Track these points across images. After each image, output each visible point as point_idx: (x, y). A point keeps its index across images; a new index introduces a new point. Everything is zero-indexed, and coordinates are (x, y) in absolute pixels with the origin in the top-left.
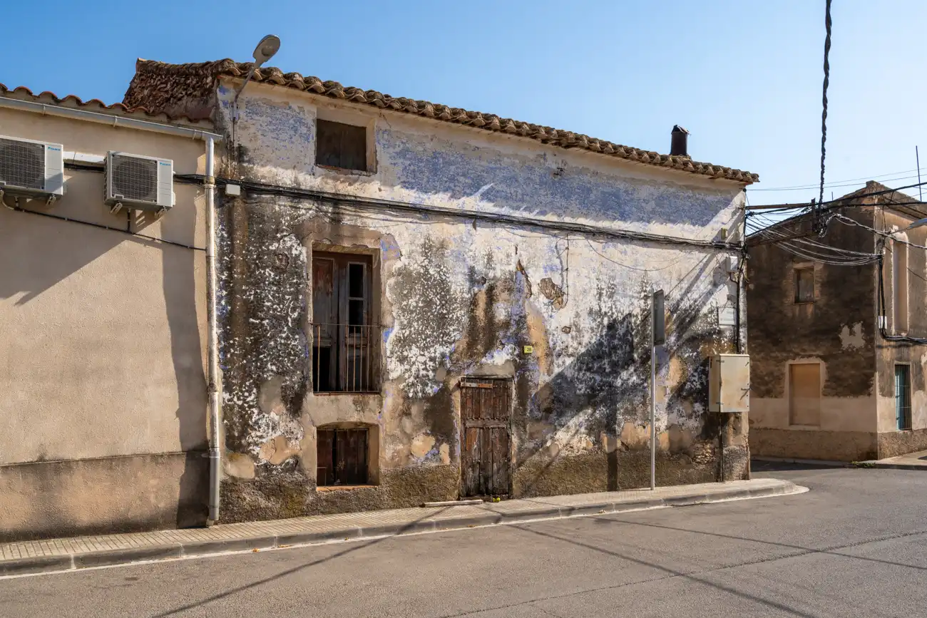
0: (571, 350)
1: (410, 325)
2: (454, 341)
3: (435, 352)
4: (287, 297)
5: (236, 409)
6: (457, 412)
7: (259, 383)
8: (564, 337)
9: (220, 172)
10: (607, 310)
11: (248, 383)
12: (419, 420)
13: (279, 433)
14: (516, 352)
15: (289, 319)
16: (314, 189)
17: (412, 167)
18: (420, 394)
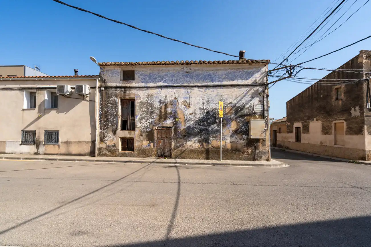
0: (192, 120)
1: (143, 114)
2: (155, 118)
3: (150, 121)
4: (113, 110)
5: (102, 133)
6: (156, 135)
7: (107, 128)
8: (190, 116)
9: (100, 85)
10: (206, 108)
11: (105, 128)
12: (145, 137)
13: (111, 138)
14: (174, 120)
15: (114, 114)
16: (120, 86)
17: (144, 78)
18: (145, 131)
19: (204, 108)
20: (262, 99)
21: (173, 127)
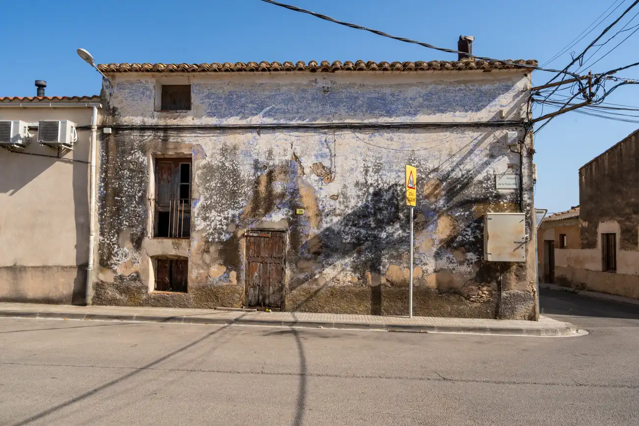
0: (338, 212)
1: (211, 197)
2: (242, 207)
3: (228, 214)
4: (136, 185)
5: (106, 245)
7: (119, 232)
8: (332, 202)
9: (103, 122)
10: (373, 182)
11: (112, 232)
12: (216, 255)
13: (128, 259)
14: (290, 213)
15: (137, 197)
16: (153, 124)
17: (214, 104)
18: (217, 240)
19: (367, 182)
20: (516, 161)
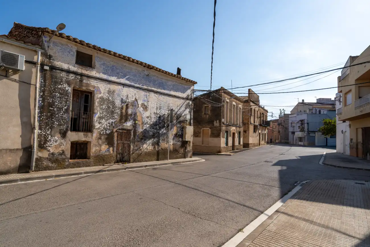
0: (148, 123)
1: (103, 113)
2: (116, 119)
3: (110, 121)
4: (63, 102)
5: (43, 135)
6: (116, 138)
7: (52, 128)
8: (147, 119)
9: (42, 62)
10: (159, 113)
11: (47, 128)
12: (104, 140)
13: (58, 143)
14: (133, 123)
15: (63, 109)
16: (75, 71)
17: (106, 69)
18: (105, 133)
19: (157, 113)
20: (190, 111)
21: (132, 129)
